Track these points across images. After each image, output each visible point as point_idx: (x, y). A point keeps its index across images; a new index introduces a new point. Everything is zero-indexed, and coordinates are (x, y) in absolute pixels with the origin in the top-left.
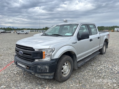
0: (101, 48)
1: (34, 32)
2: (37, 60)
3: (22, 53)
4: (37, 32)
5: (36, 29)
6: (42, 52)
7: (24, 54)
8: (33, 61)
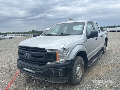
0: (103, 47)
1: (19, 36)
2: (49, 63)
3: (29, 56)
4: (24, 35)
5: (21, 33)
6: (56, 53)
7: (32, 56)
8: (44, 65)
